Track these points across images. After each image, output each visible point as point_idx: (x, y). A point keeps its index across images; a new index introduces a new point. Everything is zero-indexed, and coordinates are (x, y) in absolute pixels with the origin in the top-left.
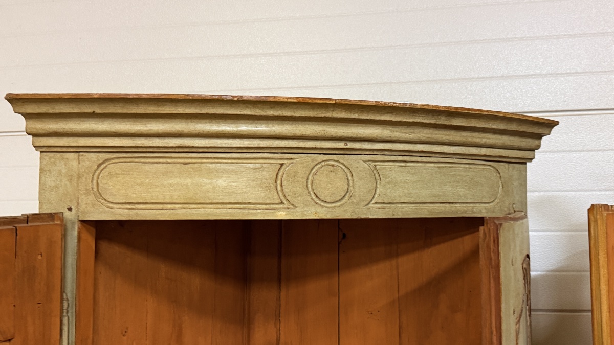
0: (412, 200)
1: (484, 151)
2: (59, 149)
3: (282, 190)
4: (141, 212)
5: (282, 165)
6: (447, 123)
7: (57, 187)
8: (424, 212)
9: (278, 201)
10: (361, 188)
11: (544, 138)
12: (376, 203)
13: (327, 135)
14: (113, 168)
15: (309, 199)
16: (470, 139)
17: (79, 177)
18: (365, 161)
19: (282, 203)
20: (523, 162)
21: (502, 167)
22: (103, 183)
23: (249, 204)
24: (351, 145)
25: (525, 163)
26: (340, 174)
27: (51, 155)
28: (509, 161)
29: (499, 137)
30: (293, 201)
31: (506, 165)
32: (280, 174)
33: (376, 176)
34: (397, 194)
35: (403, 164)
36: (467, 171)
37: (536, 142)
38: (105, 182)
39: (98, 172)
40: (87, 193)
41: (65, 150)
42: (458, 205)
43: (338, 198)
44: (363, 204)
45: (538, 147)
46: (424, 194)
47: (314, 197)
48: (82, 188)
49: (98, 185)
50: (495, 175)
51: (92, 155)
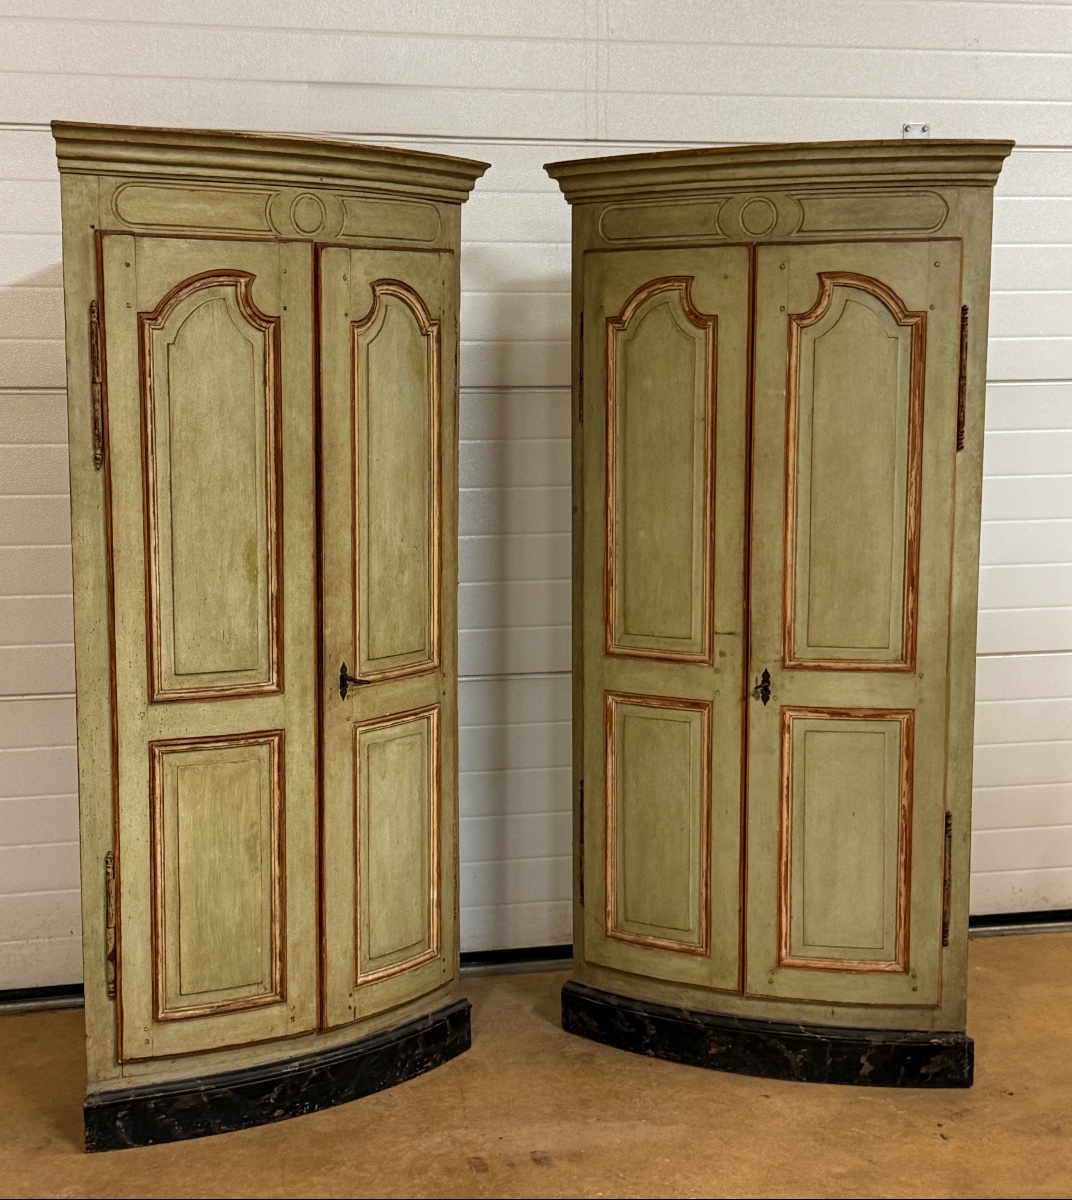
0: (370, 234)
1: (428, 191)
2: (82, 171)
3: (271, 219)
5: (270, 195)
6: (402, 164)
7: (79, 206)
9: (267, 228)
10: (331, 220)
11: (478, 180)
12: (343, 235)
13: (309, 170)
14: (130, 191)
15: (291, 228)
16: (417, 179)
17: (99, 199)
18: (335, 196)
19: (271, 230)
20: (459, 202)
21: (441, 206)
22: (122, 205)
23: (245, 230)
24: (326, 180)
25: (461, 204)
26: (316, 206)
27: (73, 176)
28: (448, 201)
29: (440, 177)
30: (278, 230)
31: (444, 204)
32: (269, 204)
33: (343, 209)
34: (359, 228)
35: (363, 200)
36: (411, 208)
37: (471, 183)
38: (123, 203)
39: (116, 194)
40: (107, 213)
41: (87, 172)
42: (406, 241)
43: (314, 229)
44: (333, 235)
45: (472, 188)
46: (380, 229)
47: (295, 228)
48: (103, 207)
49: (117, 206)
50: (436, 213)
51: (111, 178)
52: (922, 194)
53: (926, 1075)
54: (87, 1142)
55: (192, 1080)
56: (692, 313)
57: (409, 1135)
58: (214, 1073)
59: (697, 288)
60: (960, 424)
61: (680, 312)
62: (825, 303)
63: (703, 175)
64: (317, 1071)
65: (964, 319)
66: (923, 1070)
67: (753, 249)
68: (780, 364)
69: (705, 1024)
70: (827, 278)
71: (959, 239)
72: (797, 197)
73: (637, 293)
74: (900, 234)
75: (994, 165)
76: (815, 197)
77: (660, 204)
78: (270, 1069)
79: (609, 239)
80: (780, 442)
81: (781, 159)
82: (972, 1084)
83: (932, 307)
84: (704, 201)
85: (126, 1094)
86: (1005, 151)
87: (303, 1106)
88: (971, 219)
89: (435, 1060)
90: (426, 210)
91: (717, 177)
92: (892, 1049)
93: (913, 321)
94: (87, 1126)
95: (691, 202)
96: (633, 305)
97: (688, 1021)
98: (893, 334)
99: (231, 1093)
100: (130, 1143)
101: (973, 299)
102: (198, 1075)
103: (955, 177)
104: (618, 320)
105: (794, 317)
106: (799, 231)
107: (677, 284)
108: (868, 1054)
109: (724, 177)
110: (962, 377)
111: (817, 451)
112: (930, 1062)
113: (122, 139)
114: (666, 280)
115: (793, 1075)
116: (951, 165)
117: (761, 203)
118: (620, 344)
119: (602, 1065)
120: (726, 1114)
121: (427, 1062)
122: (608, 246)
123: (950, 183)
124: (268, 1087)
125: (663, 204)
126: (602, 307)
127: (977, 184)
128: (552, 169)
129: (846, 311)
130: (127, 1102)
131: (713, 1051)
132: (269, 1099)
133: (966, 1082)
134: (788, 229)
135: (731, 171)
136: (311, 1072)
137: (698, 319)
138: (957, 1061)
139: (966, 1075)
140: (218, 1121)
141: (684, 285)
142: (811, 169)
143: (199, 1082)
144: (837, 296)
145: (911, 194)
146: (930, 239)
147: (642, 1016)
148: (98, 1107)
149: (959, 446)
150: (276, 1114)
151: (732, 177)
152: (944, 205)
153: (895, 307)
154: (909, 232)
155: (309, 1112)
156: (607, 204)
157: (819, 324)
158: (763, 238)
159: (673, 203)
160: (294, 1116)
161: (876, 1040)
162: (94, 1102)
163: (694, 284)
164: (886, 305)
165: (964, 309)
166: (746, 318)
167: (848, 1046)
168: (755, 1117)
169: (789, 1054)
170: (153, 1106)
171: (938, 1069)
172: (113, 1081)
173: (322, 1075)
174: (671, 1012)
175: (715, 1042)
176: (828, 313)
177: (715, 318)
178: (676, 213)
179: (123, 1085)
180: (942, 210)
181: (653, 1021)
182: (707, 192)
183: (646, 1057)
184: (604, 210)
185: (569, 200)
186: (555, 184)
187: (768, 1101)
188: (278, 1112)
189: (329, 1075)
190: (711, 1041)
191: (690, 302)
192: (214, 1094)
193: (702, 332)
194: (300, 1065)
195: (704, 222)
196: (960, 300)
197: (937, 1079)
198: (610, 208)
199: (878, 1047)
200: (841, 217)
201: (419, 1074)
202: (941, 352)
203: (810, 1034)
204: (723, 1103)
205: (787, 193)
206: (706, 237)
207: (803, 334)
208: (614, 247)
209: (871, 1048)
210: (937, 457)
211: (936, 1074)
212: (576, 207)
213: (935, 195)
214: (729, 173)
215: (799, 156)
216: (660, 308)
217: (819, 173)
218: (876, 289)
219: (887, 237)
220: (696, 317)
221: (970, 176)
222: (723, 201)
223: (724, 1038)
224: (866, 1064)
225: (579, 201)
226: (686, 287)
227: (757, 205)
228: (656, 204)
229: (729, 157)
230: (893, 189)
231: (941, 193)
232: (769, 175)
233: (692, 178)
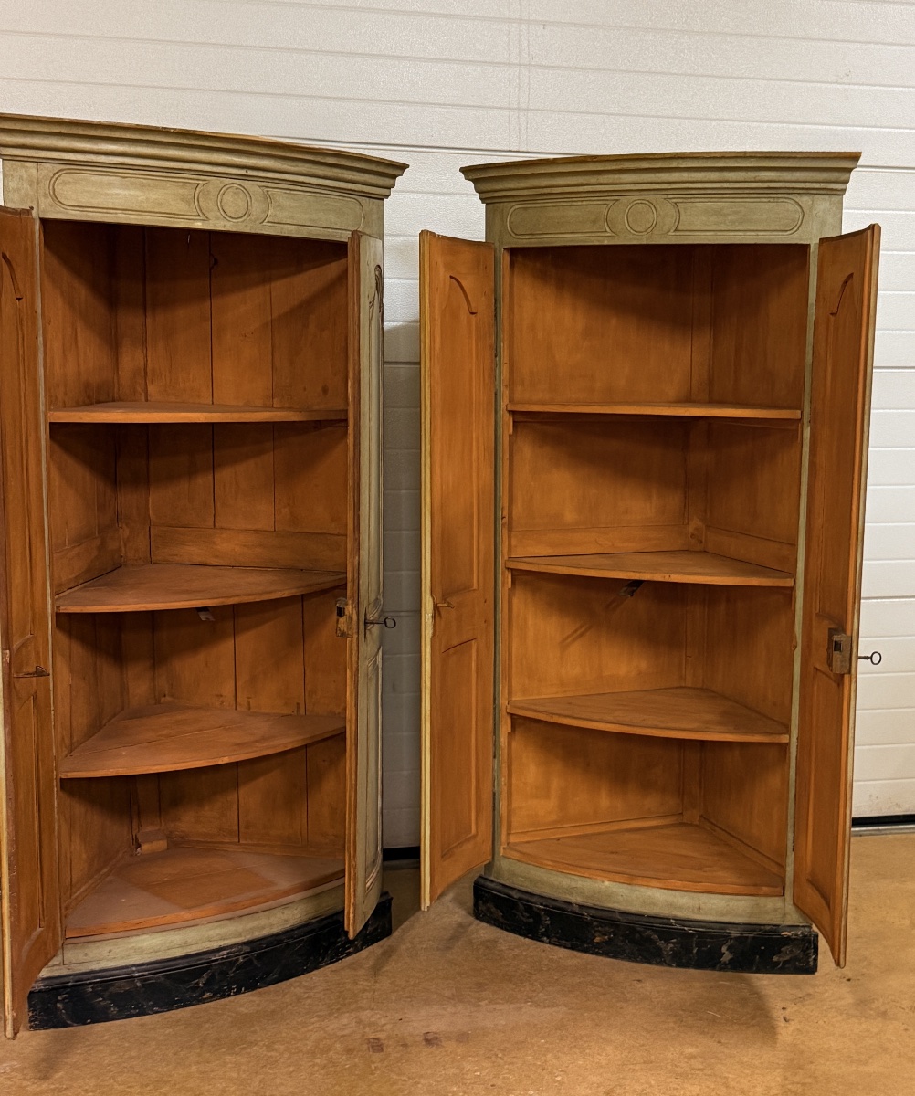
0: (295, 222)
1: (349, 186)
2: (22, 158)
3: (199, 205)
4: (91, 214)
5: (198, 184)
6: (323, 161)
7: (18, 190)
8: (304, 233)
9: (195, 214)
10: (257, 208)
11: (397, 179)
12: (268, 222)
13: (235, 163)
14: (66, 177)
15: (218, 214)
16: (340, 175)
17: (38, 183)
18: (260, 187)
19: (199, 215)
20: (382, 198)
21: (364, 201)
22: (58, 189)
23: (176, 215)
24: (250, 173)
25: (383, 200)
26: (242, 195)
27: (14, 162)
28: (370, 196)
29: (362, 175)
30: (207, 214)
31: (367, 199)
32: (197, 191)
33: (268, 199)
34: (283, 216)
35: (288, 192)
36: (337, 202)
37: (391, 181)
38: (60, 187)
39: (54, 179)
40: (45, 196)
41: (26, 159)
43: (240, 215)
44: (258, 222)
45: (393, 186)
46: (303, 218)
47: (222, 213)
48: (41, 192)
49: (54, 190)
50: (358, 207)
51: (48, 165)
52: (781, 200)
53: (778, 963)
54: (30, 1022)
55: (127, 967)
57: (320, 1016)
58: (147, 961)
63: (593, 179)
64: (244, 958)
66: (775, 959)
69: (591, 917)
72: (674, 200)
74: (762, 236)
75: (843, 176)
76: (689, 200)
77: (558, 204)
78: (200, 957)
79: (516, 235)
81: (659, 166)
82: (816, 971)
84: (595, 203)
85: (66, 980)
86: (853, 162)
87: (230, 989)
88: (823, 223)
89: (356, 946)
90: (350, 204)
91: (606, 182)
92: (749, 940)
94: (30, 1007)
95: (584, 203)
97: (576, 913)
99: (163, 979)
100: (69, 1022)
102: (132, 963)
103: (808, 185)
106: (676, 230)
108: (728, 944)
109: (611, 181)
112: (780, 952)
113: (57, 131)
115: (665, 961)
116: (807, 175)
117: (644, 205)
119: (502, 950)
120: (601, 997)
121: (349, 948)
122: (515, 240)
123: (805, 192)
124: (197, 973)
125: (561, 204)
127: (829, 192)
128: (468, 171)
130: (67, 987)
131: (597, 940)
132: (198, 983)
133: (811, 969)
134: (666, 229)
136: (238, 960)
138: (804, 951)
139: (811, 963)
140: (151, 1003)
142: (685, 176)
143: (134, 969)
145: (772, 200)
147: (539, 908)
148: (40, 991)
150: (205, 997)
151: (619, 182)
152: (800, 210)
154: (770, 233)
155: (235, 994)
156: (514, 204)
158: (645, 236)
160: (222, 997)
161: (735, 933)
162: (38, 986)
167: (712, 937)
168: (626, 1000)
169: (661, 943)
170: (91, 990)
171: (787, 958)
172: (55, 968)
173: (248, 962)
174: (564, 906)
175: (599, 931)
178: (572, 212)
179: (65, 972)
180: (798, 216)
181: (549, 913)
182: (598, 194)
183: (542, 944)
184: (511, 209)
185: (483, 200)
187: (639, 985)
188: (207, 995)
189: (255, 962)
190: (596, 931)
192: (148, 979)
194: (228, 953)
195: (594, 222)
197: (787, 966)
198: (517, 207)
199: (736, 938)
200: (712, 219)
201: (341, 959)
203: (678, 927)
204: (601, 987)
205: (665, 196)
206: (596, 234)
209: (731, 939)
211: (785, 962)
212: (489, 206)
213: (792, 202)
214: (616, 178)
215: (674, 164)
217: (694, 179)
221: (822, 185)
222: (611, 203)
223: (607, 928)
224: (727, 953)
225: (490, 201)
227: (640, 206)
228: (554, 204)
229: (615, 163)
230: (756, 196)
231: (797, 200)
232: (650, 180)
233: (585, 182)
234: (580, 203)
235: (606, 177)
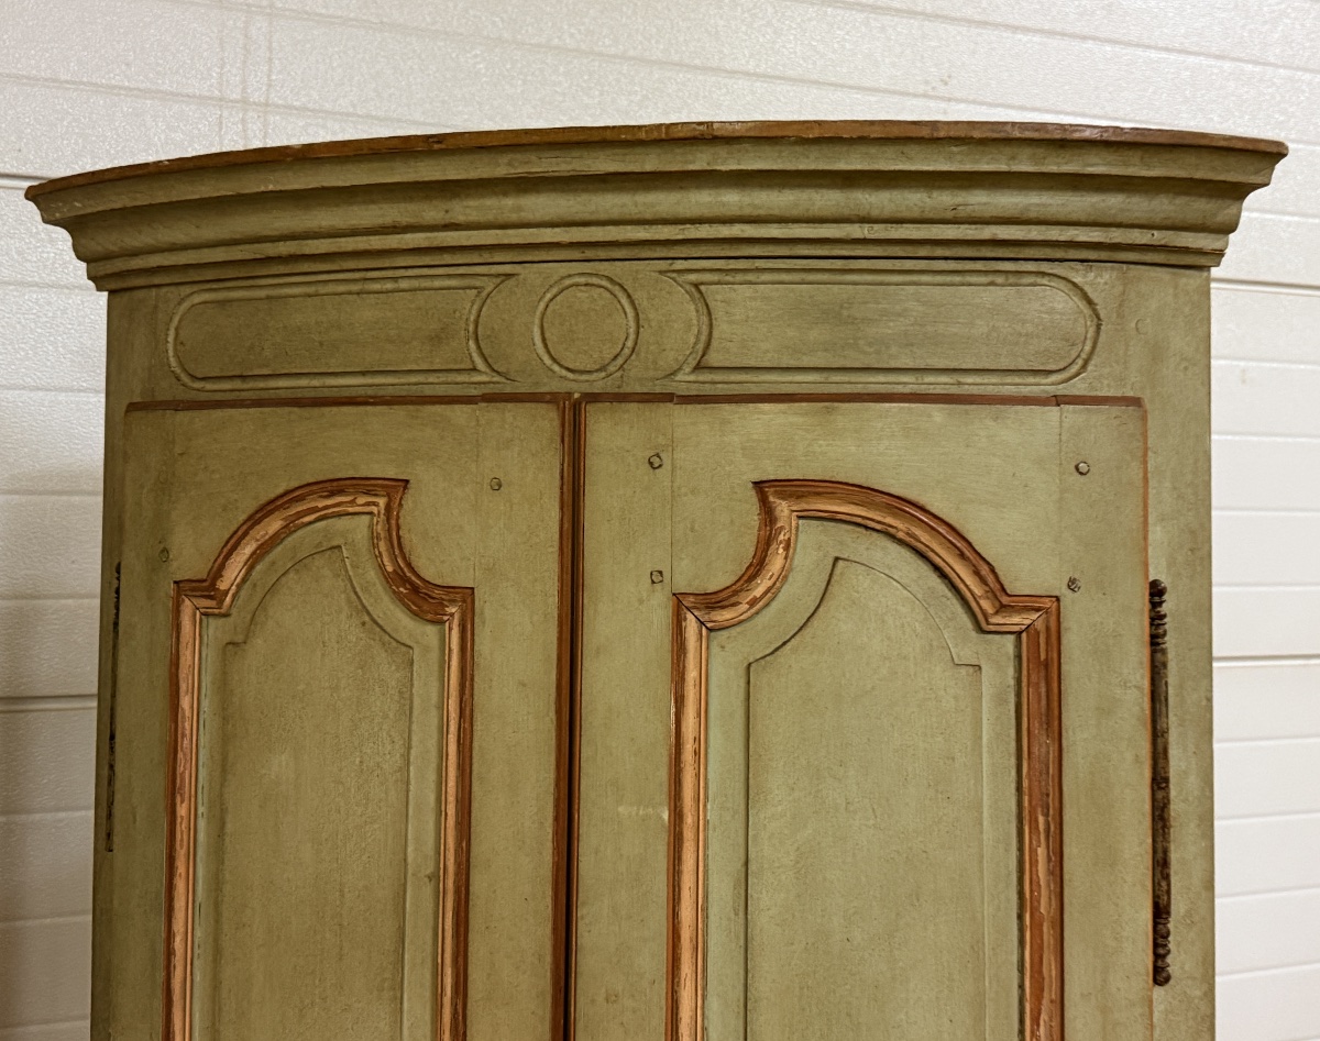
52: (1031, 279)
56: (405, 580)
59: (418, 513)
60: (1160, 912)
61: (372, 575)
62: (776, 564)
63: (432, 212)
65: (1156, 619)
67: (573, 415)
68: (655, 732)
70: (783, 496)
71: (1136, 402)
72: (693, 277)
73: (255, 519)
74: (972, 386)
76: (739, 277)
77: (322, 289)
79: (194, 378)
80: (652, 961)
81: (648, 167)
83: (1072, 585)
84: (437, 283)
86: (1257, 172)
88: (1157, 353)
91: (474, 217)
93: (1018, 620)
95: (404, 284)
96: (247, 549)
98: (966, 654)
101: (1171, 563)
103: (1116, 236)
104: (206, 587)
105: (690, 600)
106: (698, 368)
107: (362, 500)
109: (490, 217)
110: (1159, 781)
111: (763, 987)
114: (334, 487)
116: (1113, 203)
117: (594, 292)
118: (211, 654)
122: (192, 396)
123: (1104, 255)
125: (331, 288)
126: (165, 551)
127: (1174, 259)
128: (50, 196)
129: (834, 588)
134: (669, 359)
135: (509, 202)
137: (422, 597)
141: (382, 502)
142: (732, 200)
144: (810, 546)
145: (1000, 279)
146: (1058, 400)
149: (1160, 976)
151: (514, 217)
152: (1088, 311)
153: (970, 580)
154: (994, 379)
156: (187, 290)
157: (759, 620)
158: (599, 384)
159: (355, 287)
163: (408, 503)
164: (943, 575)
165: (1156, 592)
166: (554, 600)
176: (782, 597)
177: (466, 596)
178: (366, 313)
180: (1084, 326)
182: (448, 259)
184: (183, 306)
185: (99, 280)
186: (62, 237)
191: (397, 546)
193: (431, 630)
195: (437, 339)
196: (1146, 565)
198: (197, 299)
200: (814, 334)
202: (1105, 710)
205: (663, 265)
206: (443, 378)
207: (715, 649)
208: (203, 397)
210: (1104, 1010)
212: (118, 299)
213: (1062, 285)
214: (505, 207)
215: (700, 160)
216: (319, 561)
217: (753, 213)
218: (918, 532)
219: (939, 390)
220: (415, 589)
221: (1158, 237)
222: (489, 285)
225: (119, 285)
226: (388, 508)
227: (582, 294)
228: (311, 290)
229: (504, 159)
230: (952, 265)
231: (1078, 280)
232: (615, 214)
233: (405, 220)
234: (389, 286)
235: (472, 203)
